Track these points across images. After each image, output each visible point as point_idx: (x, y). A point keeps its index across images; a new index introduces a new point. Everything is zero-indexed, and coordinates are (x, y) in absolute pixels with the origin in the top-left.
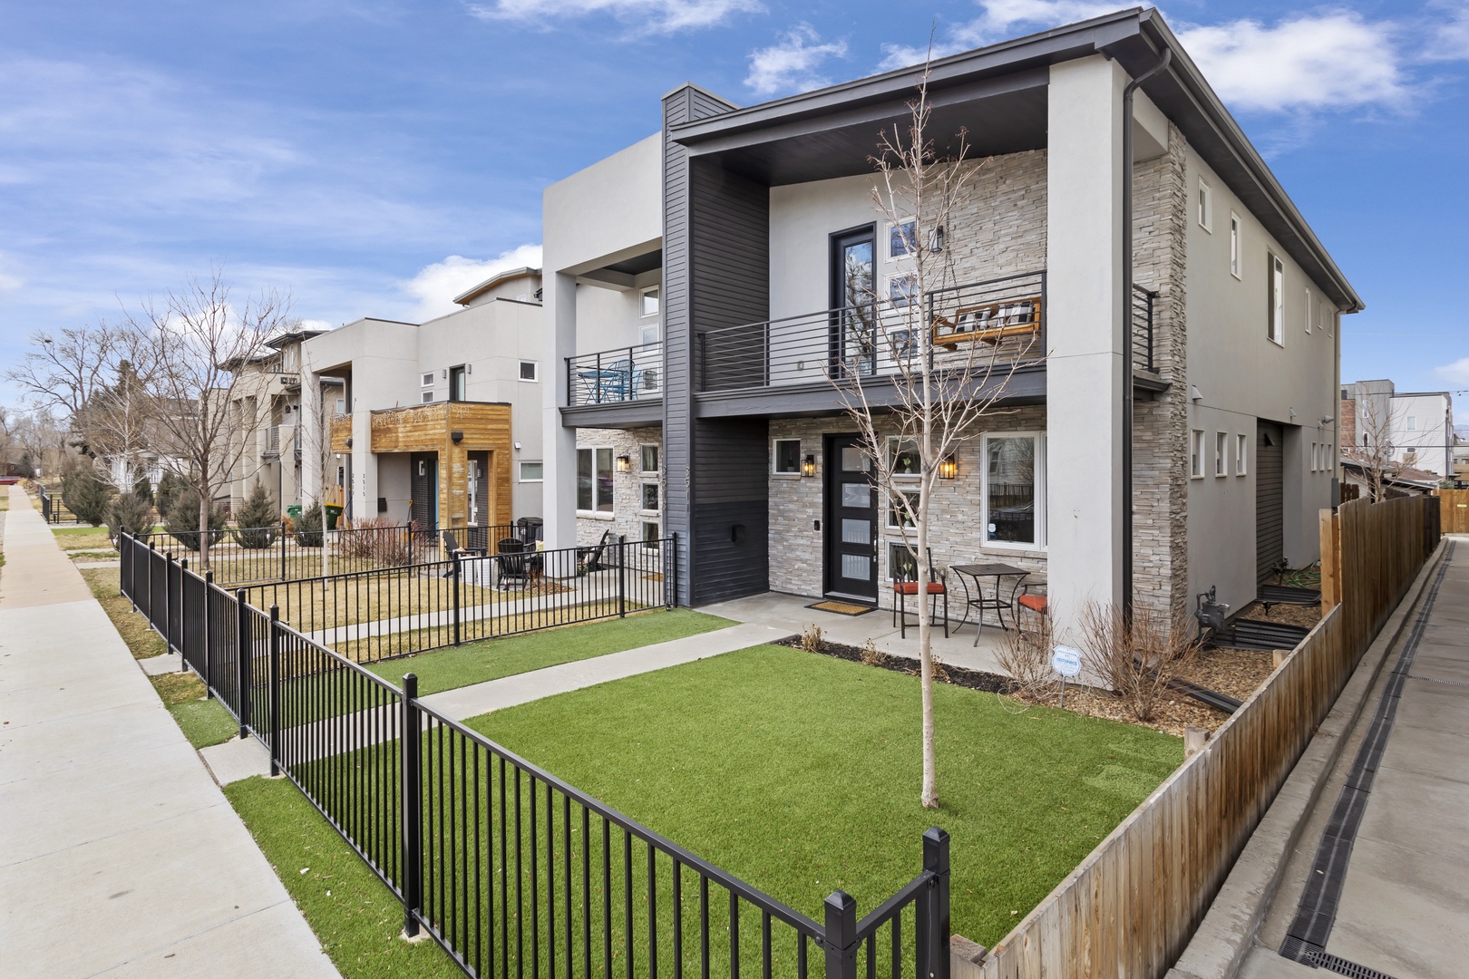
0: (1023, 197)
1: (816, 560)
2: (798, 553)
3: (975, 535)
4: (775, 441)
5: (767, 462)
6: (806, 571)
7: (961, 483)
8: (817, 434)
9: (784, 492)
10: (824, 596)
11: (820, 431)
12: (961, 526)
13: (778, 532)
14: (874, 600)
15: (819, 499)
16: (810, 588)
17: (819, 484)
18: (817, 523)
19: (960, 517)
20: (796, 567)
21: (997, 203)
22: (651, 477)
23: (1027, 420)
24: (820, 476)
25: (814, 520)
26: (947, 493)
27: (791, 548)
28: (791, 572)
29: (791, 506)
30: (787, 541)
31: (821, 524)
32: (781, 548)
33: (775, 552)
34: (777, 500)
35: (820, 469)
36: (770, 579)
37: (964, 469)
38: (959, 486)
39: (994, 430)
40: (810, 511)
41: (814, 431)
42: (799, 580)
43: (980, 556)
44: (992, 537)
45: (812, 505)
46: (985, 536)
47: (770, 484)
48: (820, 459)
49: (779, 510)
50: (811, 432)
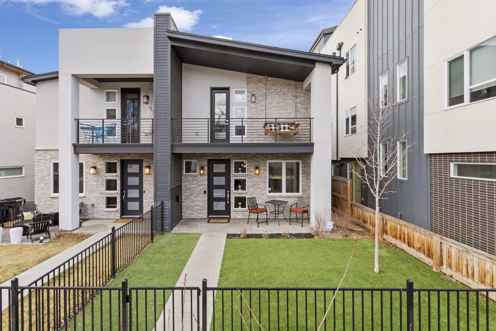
0: (280, 92)
1: (205, 205)
2: (196, 203)
3: (265, 192)
4: (184, 161)
5: (181, 169)
6: (200, 209)
7: (260, 176)
8: (205, 159)
9: (190, 181)
10: (208, 217)
11: (207, 158)
12: (260, 189)
13: (187, 196)
14: (228, 216)
15: (206, 183)
16: (202, 215)
17: (206, 177)
18: (205, 192)
19: (260, 186)
20: (195, 208)
21: (272, 92)
22: (111, 176)
23: (281, 157)
24: (207, 174)
25: (204, 190)
26: (257, 179)
27: (193, 202)
28: (193, 211)
29: (193, 186)
30: (191, 199)
31: (207, 192)
32: (188, 202)
33: (185, 204)
34: (186, 184)
35: (206, 172)
36: (183, 214)
37: (261, 171)
38: (260, 177)
39: (271, 160)
40: (202, 187)
41: (204, 158)
42: (196, 213)
43: (267, 198)
44: (270, 192)
45: (202, 185)
46: (268, 191)
47: (183, 178)
48: (206, 168)
49: (187, 188)
50: (201, 158)
